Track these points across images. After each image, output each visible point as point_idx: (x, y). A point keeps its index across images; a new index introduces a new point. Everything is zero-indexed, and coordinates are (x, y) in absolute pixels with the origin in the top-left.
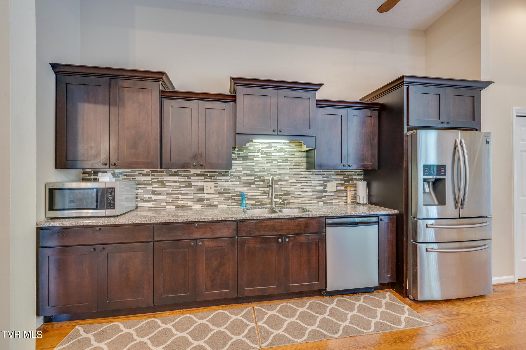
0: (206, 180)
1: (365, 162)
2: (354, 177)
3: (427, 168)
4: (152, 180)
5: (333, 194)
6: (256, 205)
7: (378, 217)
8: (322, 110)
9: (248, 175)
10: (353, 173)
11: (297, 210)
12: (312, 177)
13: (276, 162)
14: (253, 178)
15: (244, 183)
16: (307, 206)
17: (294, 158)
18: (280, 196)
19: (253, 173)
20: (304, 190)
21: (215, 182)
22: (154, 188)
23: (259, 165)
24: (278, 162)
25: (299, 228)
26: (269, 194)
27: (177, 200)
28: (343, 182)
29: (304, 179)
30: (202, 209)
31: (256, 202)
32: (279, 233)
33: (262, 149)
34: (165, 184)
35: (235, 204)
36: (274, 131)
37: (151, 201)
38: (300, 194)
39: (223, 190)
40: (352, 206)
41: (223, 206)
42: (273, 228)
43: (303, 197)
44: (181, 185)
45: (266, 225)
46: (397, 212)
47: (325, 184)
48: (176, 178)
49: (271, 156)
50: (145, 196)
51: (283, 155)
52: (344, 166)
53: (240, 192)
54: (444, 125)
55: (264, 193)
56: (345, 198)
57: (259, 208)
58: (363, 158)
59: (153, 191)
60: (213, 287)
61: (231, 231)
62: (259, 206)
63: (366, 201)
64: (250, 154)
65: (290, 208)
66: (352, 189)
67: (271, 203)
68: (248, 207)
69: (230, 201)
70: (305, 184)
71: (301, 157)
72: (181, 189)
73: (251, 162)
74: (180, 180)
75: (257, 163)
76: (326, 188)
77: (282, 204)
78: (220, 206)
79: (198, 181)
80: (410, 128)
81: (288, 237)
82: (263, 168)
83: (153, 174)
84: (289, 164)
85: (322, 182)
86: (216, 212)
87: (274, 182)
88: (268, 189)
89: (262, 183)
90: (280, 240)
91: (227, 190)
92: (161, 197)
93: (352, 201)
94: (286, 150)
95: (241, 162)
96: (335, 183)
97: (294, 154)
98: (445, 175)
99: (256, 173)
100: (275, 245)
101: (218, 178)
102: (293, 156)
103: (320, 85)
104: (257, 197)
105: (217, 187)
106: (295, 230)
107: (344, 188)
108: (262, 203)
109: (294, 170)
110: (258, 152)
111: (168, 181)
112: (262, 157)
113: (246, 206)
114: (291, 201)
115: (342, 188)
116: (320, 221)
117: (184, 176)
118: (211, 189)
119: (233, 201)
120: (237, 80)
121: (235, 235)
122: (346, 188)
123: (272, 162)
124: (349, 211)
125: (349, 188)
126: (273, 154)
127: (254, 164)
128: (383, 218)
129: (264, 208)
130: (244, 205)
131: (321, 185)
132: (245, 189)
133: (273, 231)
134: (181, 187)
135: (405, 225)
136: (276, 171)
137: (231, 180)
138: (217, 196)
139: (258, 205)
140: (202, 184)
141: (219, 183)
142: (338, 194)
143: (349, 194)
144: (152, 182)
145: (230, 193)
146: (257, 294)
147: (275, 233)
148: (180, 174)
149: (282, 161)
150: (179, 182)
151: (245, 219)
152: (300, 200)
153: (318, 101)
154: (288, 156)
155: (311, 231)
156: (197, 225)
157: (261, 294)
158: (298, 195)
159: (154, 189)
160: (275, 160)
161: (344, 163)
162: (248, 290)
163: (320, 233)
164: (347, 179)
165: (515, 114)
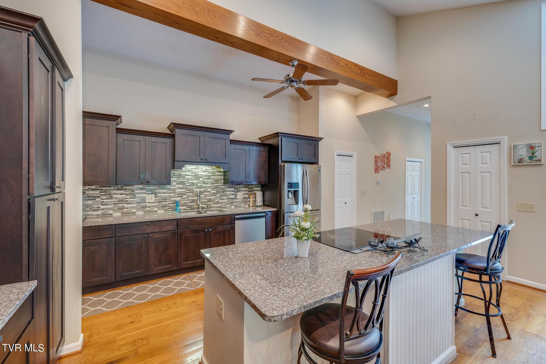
0: (148, 192)
1: (260, 179)
2: (255, 189)
3: (289, 185)
4: (101, 194)
5: (241, 200)
6: (187, 210)
7: (265, 213)
8: (233, 146)
9: (181, 188)
10: (254, 186)
11: (216, 212)
12: (227, 189)
13: (202, 179)
14: (184, 190)
15: (178, 194)
16: (224, 209)
17: (215, 176)
18: (205, 203)
19: (185, 187)
20: (222, 198)
21: (155, 194)
22: (102, 199)
23: (189, 181)
24: (204, 179)
25: (218, 222)
26: (197, 201)
27: (123, 208)
28: (247, 192)
29: (222, 190)
30: (165, 212)
31: (187, 207)
32: (206, 226)
33: (192, 170)
34: (112, 196)
35: (171, 209)
36: (201, 160)
37: (100, 210)
38: (219, 201)
39: (162, 199)
40: (253, 208)
41: (161, 212)
42: (202, 223)
43: (221, 203)
44: (127, 197)
45: (197, 222)
46: (276, 209)
47: (236, 193)
48: (122, 192)
49: (198, 175)
50: (94, 206)
51: (207, 174)
52: (247, 182)
53: (175, 201)
54: (300, 161)
55: (193, 201)
56: (249, 203)
57: (189, 212)
58: (258, 178)
59: (101, 202)
60: (160, 264)
61: (173, 226)
62: (188, 211)
63: (261, 204)
64: (182, 173)
65: (212, 211)
66: (253, 197)
67: (198, 208)
68: (181, 211)
69: (167, 208)
70: (222, 194)
71: (219, 175)
72: (127, 200)
73: (183, 179)
74: (125, 193)
75: (188, 179)
76: (236, 196)
77: (206, 208)
78: (159, 212)
79: (141, 193)
80: (282, 162)
81: (211, 228)
82: (193, 183)
83: (101, 188)
84: (211, 180)
85: (234, 192)
86: (156, 216)
87: (201, 193)
88: (197, 198)
89: (191, 194)
90: (206, 230)
91: (165, 199)
92: (109, 207)
93: (253, 204)
94: (209, 170)
95: (176, 179)
96: (242, 193)
97: (215, 174)
98: (298, 188)
99: (187, 187)
100: (203, 234)
101: (157, 191)
102: (214, 175)
103: (232, 131)
104: (188, 204)
105: (157, 197)
106: (215, 223)
107: (249, 196)
108: (191, 208)
109: (215, 184)
110: (189, 171)
111: (115, 194)
112: (191, 176)
113: (180, 211)
114: (212, 206)
115: (247, 196)
116: (231, 217)
117: (130, 189)
118: (152, 199)
119: (170, 207)
120: (175, 125)
121: (176, 229)
122: (250, 196)
123: (199, 179)
124: (251, 210)
125: (251, 196)
126: (200, 173)
127: (186, 180)
128: (268, 213)
129: (193, 212)
130: (179, 210)
131: (233, 194)
132: (179, 199)
133: (201, 225)
134: (126, 198)
135: (279, 217)
136: (202, 186)
137: (168, 192)
138: (157, 204)
139: (189, 209)
140: (144, 195)
141: (158, 195)
142: (230, 201)
143: (251, 200)
144: (100, 195)
145: (167, 202)
146: (190, 266)
147: (203, 226)
148: (125, 188)
149: (206, 178)
150: (125, 194)
151: (183, 218)
152: (219, 205)
153: (231, 140)
154: (210, 175)
155: (225, 224)
156: (149, 224)
157: (193, 266)
158: (218, 201)
159: (102, 201)
160: (201, 177)
161: (247, 180)
162: (184, 264)
163: (231, 224)
164: (250, 190)
165: (336, 154)
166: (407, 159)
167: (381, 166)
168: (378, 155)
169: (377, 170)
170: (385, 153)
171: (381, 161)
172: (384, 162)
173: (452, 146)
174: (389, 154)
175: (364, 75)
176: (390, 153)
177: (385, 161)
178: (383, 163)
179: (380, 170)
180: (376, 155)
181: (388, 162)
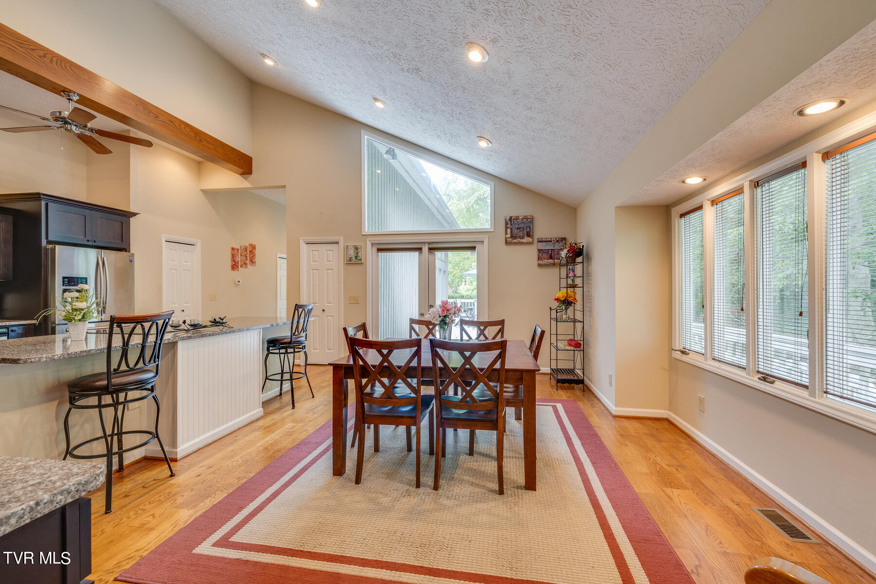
3: (66, 280)
7: (8, 328)
46: (34, 322)
80: (50, 242)
98: (86, 285)
128: (15, 329)
165: (164, 240)
166: (279, 255)
167: (241, 262)
168: (236, 246)
169: (234, 267)
170: (248, 245)
171: (241, 255)
172: (246, 256)
173: (305, 242)
174: (253, 246)
175: (200, 141)
176: (255, 245)
177: (248, 255)
178: (244, 258)
179: (239, 267)
180: (233, 247)
181: (252, 257)
